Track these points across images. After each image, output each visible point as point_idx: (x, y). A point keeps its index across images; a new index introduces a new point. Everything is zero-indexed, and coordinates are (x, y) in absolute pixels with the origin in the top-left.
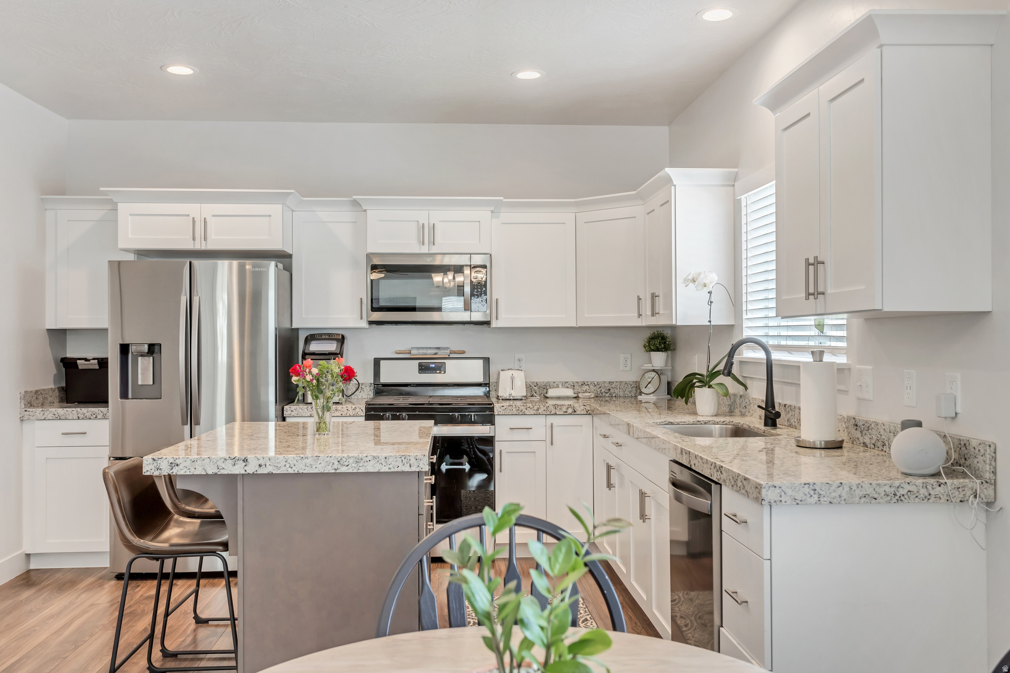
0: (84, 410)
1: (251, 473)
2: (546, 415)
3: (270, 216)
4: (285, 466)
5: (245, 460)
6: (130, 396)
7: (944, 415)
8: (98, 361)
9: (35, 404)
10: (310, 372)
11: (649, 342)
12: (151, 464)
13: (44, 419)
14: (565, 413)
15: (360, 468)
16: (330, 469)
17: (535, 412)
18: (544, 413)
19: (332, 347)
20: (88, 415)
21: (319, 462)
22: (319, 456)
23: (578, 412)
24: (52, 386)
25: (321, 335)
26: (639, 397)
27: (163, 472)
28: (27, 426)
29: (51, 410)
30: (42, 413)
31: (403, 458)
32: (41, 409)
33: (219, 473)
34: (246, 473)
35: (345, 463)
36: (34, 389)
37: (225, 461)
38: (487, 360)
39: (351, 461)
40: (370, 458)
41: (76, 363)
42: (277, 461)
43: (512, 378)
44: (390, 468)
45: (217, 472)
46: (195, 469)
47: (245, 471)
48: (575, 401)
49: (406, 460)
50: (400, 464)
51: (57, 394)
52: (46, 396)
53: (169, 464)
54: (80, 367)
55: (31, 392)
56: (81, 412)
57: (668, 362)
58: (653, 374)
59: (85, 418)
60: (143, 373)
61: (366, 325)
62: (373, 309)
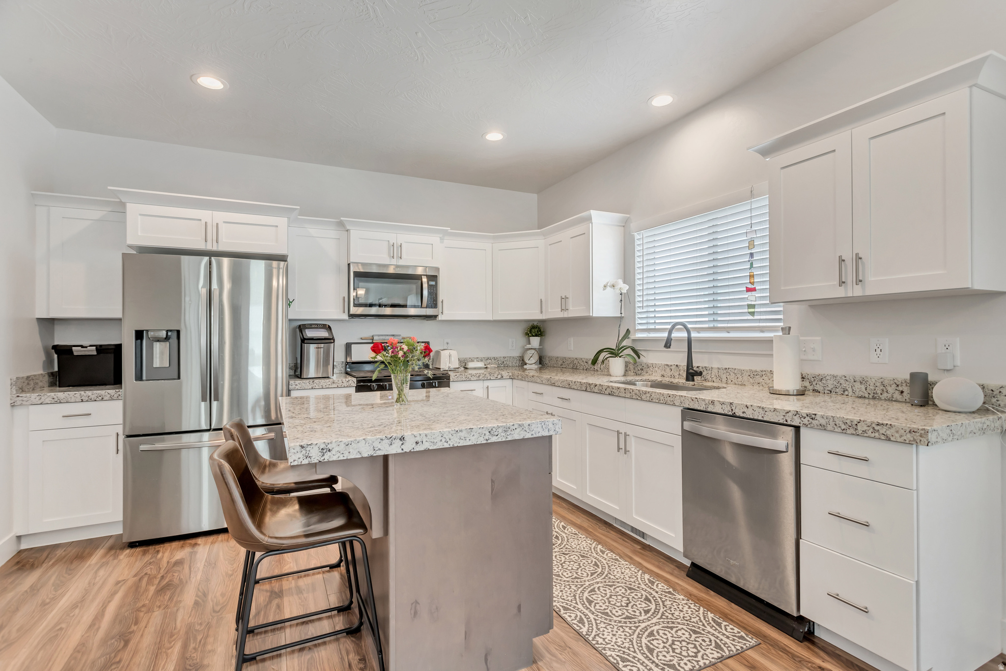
0: (89, 393)
1: (408, 451)
2: (483, 380)
3: (277, 226)
4: (441, 441)
5: (402, 439)
6: (144, 378)
8: (96, 348)
9: (27, 390)
11: (529, 332)
12: (299, 453)
13: (41, 404)
14: (497, 379)
15: (508, 437)
16: (482, 441)
17: (477, 378)
18: (483, 379)
20: (93, 397)
21: (472, 434)
22: (472, 429)
23: (504, 378)
24: (41, 372)
26: (525, 366)
27: (312, 459)
28: (19, 412)
29: (49, 394)
30: (38, 398)
31: (543, 424)
32: (37, 394)
33: (375, 455)
34: (403, 452)
35: (495, 433)
36: (25, 375)
37: (381, 441)
39: (500, 430)
40: (516, 426)
41: (72, 350)
42: (433, 437)
43: (449, 355)
44: (532, 434)
45: (373, 453)
46: (349, 452)
47: (402, 449)
48: (485, 370)
49: (545, 426)
50: (540, 429)
51: (47, 379)
52: (37, 381)
53: (320, 450)
54: (75, 354)
55: (23, 378)
56: (85, 394)
57: (541, 343)
58: (533, 351)
59: (90, 400)
60: (160, 355)
61: (346, 317)
62: (355, 305)
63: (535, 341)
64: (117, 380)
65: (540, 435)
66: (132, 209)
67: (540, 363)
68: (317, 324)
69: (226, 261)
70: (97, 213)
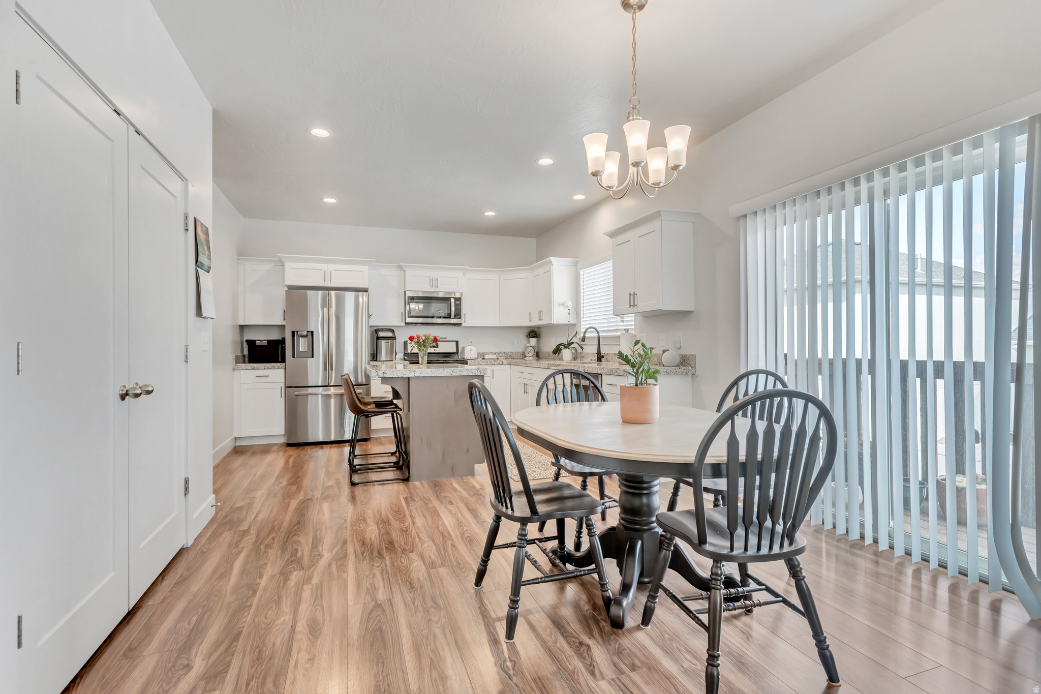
0: (268, 364)
1: (417, 376)
2: (490, 365)
3: (362, 271)
5: (414, 371)
6: (296, 357)
7: (677, 347)
8: (267, 342)
10: (422, 338)
11: (529, 334)
13: (246, 369)
14: (499, 364)
15: (461, 374)
17: (486, 364)
19: (390, 334)
20: (270, 367)
21: (445, 371)
23: (505, 364)
24: (240, 354)
25: (382, 329)
26: (526, 358)
28: (236, 373)
29: (248, 365)
30: (245, 367)
32: (244, 364)
37: (406, 372)
38: (457, 342)
40: (465, 370)
41: (255, 342)
43: (471, 350)
45: (403, 376)
47: (415, 375)
50: (477, 372)
54: (257, 344)
56: (266, 365)
57: (538, 342)
58: (531, 348)
59: (268, 368)
60: (302, 345)
61: (404, 324)
62: (409, 317)
63: (533, 341)
64: (283, 360)
65: (476, 374)
66: (288, 265)
67: (537, 357)
68: (386, 329)
69: (333, 293)
70: (267, 267)
